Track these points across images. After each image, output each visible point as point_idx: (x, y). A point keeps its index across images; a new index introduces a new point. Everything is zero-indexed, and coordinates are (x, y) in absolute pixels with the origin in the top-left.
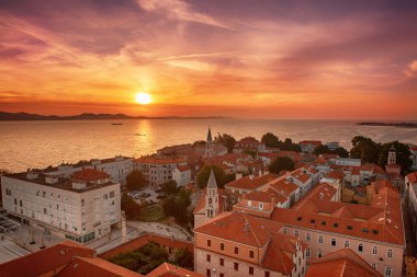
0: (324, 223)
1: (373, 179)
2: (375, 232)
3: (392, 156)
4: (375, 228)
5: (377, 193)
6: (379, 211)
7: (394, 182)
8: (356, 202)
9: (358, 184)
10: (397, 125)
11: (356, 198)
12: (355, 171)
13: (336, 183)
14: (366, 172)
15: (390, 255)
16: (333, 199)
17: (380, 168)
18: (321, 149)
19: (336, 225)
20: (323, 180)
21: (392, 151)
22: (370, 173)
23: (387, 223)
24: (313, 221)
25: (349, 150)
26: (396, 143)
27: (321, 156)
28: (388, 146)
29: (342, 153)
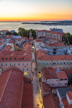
0: (7, 59)
1: (25, 42)
2: (23, 59)
3: (31, 34)
4: (22, 57)
5: (25, 46)
6: (25, 52)
9: (20, 44)
10: (34, 23)
12: (19, 40)
13: (12, 45)
14: (23, 40)
16: (11, 50)
17: (27, 38)
18: (8, 33)
19: (11, 59)
20: (8, 44)
21: (31, 32)
22: (24, 40)
23: (26, 55)
24: (3, 59)
25: (18, 33)
27: (8, 36)
29: (15, 34)
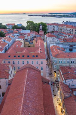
0: (19, 56)
1: (35, 37)
2: (37, 56)
3: (41, 28)
4: (36, 55)
5: (36, 42)
6: (38, 48)
7: (42, 37)
8: (30, 47)
9: (30, 40)
10: (42, 16)
11: (30, 45)
12: (29, 35)
13: (22, 40)
14: (32, 35)
15: (42, 63)
16: (21, 47)
17: (37, 33)
18: (15, 27)
19: (23, 56)
20: (17, 40)
21: (41, 26)
22: (34, 35)
23: (40, 52)
24: (15, 56)
25: (26, 27)
26: (42, 23)
27: (15, 30)
28: (39, 24)
29: (23, 28)
